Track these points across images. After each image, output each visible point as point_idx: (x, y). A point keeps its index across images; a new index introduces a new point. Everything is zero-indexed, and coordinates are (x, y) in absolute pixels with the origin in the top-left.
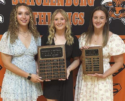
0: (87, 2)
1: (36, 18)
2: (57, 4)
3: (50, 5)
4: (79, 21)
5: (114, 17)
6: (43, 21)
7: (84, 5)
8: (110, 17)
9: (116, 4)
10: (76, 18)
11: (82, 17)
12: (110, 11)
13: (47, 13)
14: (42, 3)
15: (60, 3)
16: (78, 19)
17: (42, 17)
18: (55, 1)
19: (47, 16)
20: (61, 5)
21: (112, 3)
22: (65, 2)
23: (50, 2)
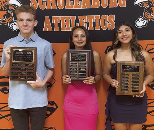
0: (118, 3)
1: (58, 23)
2: (82, 6)
3: (74, 8)
4: (109, 24)
5: (150, 19)
6: (66, 27)
7: (114, 7)
8: (146, 19)
9: (152, 4)
10: (105, 22)
11: (112, 20)
12: (146, 11)
13: (70, 17)
14: (65, 7)
15: (85, 5)
16: (108, 22)
17: (65, 22)
18: (79, 3)
19: (70, 20)
20: (86, 8)
21: (147, 3)
22: (91, 4)
23: (74, 5)
